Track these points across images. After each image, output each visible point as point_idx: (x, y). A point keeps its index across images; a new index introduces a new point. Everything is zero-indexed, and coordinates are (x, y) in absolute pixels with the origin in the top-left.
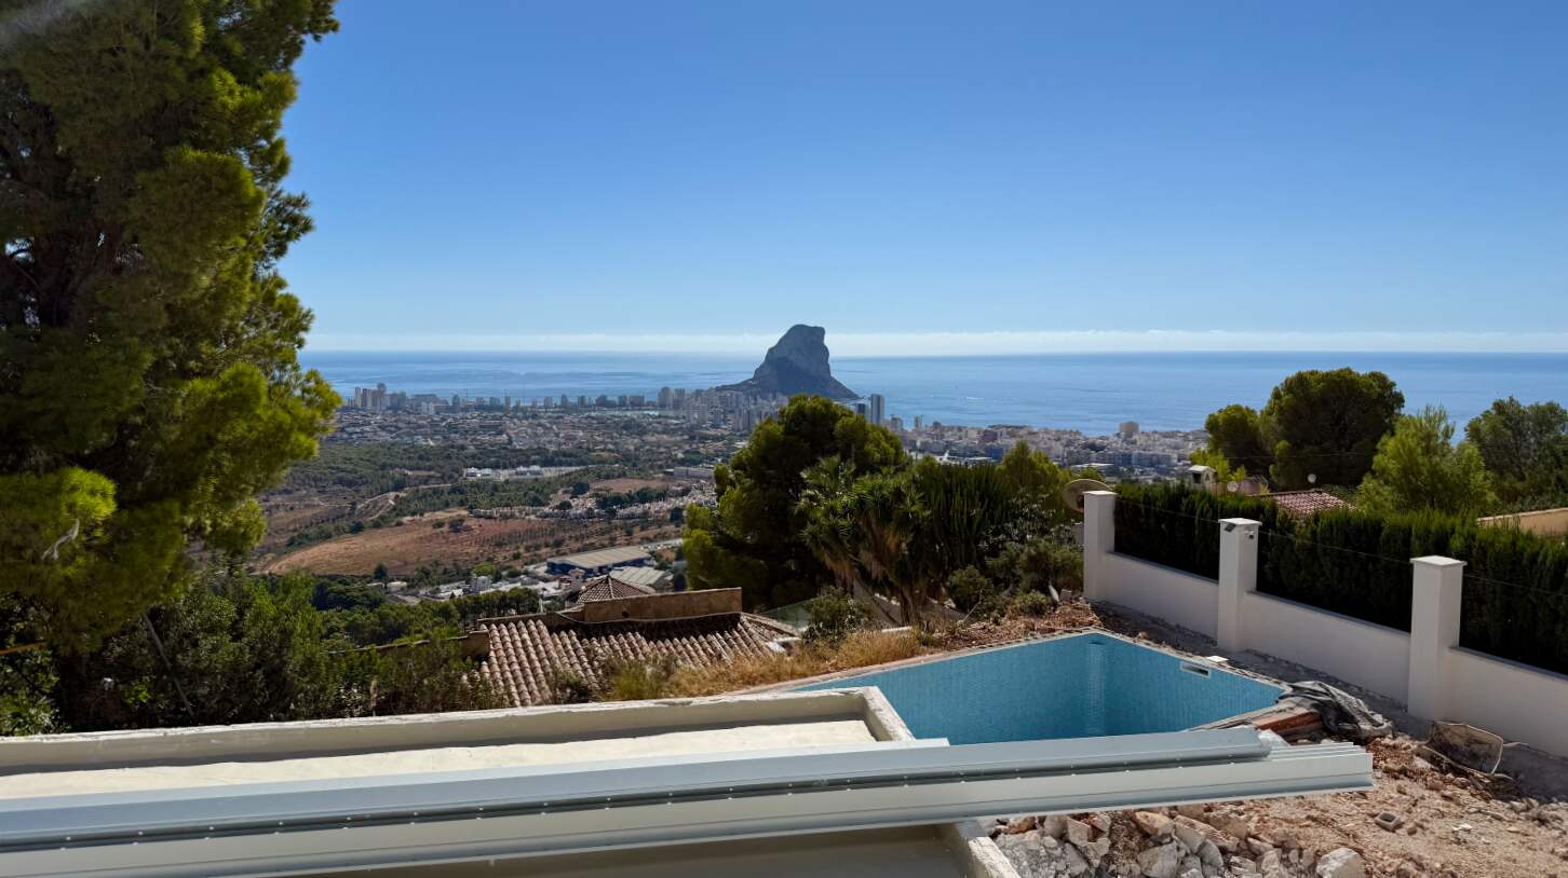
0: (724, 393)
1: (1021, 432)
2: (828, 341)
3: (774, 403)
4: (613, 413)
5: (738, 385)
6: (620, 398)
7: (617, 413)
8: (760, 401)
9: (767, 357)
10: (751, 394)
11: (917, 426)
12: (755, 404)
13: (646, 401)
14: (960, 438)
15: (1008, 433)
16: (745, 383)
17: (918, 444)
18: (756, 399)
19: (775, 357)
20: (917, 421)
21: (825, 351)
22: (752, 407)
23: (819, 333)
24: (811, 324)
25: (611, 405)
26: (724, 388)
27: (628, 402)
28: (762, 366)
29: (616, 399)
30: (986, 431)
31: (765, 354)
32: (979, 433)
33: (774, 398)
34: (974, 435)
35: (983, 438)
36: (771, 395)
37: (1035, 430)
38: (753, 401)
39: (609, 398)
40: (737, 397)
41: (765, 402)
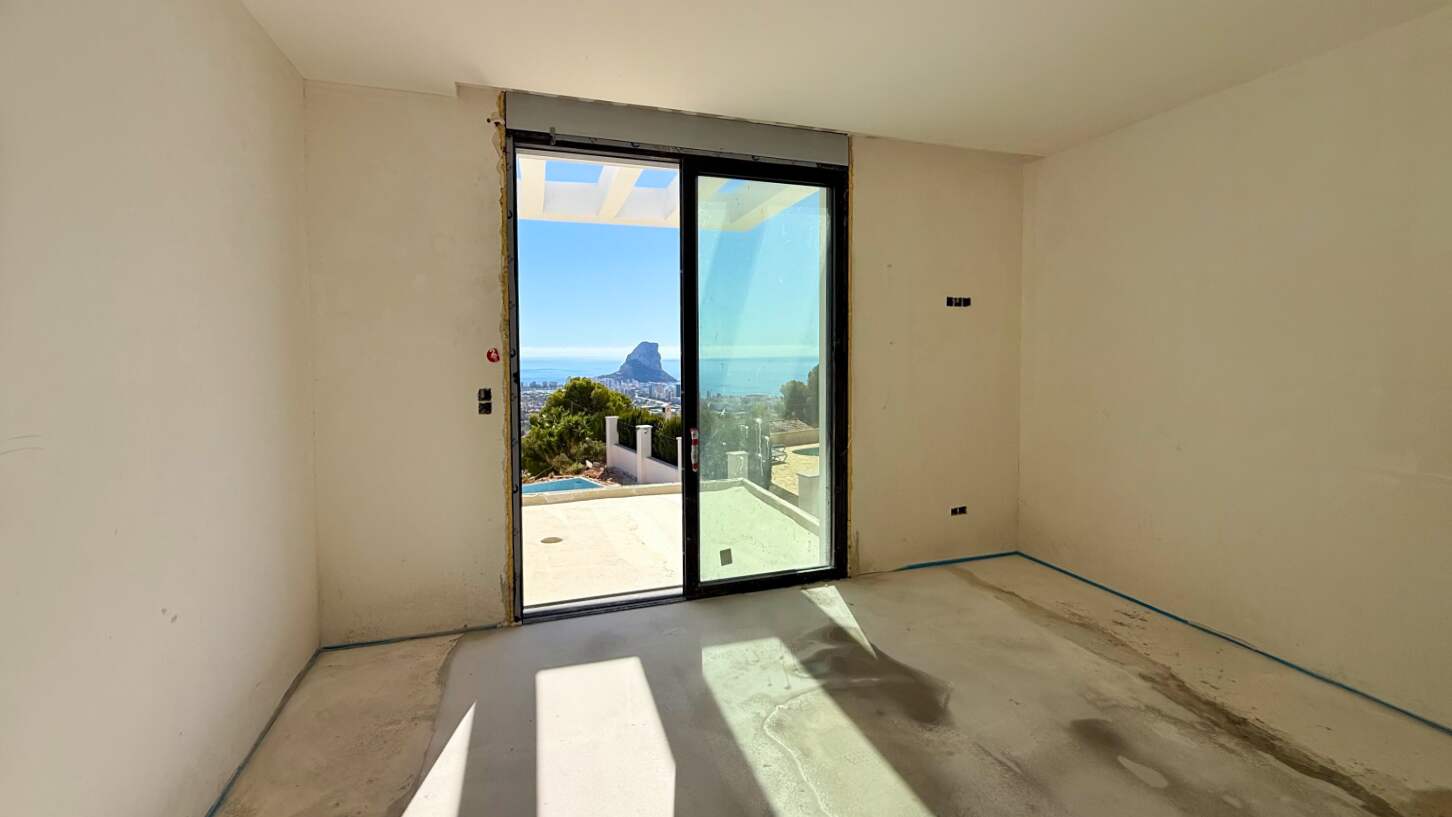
0: (603, 379)
2: (660, 350)
3: (630, 384)
5: (611, 375)
8: (622, 383)
10: (617, 379)
12: (620, 385)
14: (731, 402)
16: (614, 374)
17: (709, 405)
19: (631, 360)
21: (659, 356)
22: (618, 386)
23: (656, 345)
24: (651, 341)
25: (538, 387)
26: (603, 377)
28: (624, 364)
29: (541, 385)
30: (744, 399)
31: (625, 358)
32: (741, 399)
33: (631, 382)
34: (738, 400)
35: (743, 401)
36: (629, 380)
37: (770, 397)
38: (619, 383)
41: (626, 384)
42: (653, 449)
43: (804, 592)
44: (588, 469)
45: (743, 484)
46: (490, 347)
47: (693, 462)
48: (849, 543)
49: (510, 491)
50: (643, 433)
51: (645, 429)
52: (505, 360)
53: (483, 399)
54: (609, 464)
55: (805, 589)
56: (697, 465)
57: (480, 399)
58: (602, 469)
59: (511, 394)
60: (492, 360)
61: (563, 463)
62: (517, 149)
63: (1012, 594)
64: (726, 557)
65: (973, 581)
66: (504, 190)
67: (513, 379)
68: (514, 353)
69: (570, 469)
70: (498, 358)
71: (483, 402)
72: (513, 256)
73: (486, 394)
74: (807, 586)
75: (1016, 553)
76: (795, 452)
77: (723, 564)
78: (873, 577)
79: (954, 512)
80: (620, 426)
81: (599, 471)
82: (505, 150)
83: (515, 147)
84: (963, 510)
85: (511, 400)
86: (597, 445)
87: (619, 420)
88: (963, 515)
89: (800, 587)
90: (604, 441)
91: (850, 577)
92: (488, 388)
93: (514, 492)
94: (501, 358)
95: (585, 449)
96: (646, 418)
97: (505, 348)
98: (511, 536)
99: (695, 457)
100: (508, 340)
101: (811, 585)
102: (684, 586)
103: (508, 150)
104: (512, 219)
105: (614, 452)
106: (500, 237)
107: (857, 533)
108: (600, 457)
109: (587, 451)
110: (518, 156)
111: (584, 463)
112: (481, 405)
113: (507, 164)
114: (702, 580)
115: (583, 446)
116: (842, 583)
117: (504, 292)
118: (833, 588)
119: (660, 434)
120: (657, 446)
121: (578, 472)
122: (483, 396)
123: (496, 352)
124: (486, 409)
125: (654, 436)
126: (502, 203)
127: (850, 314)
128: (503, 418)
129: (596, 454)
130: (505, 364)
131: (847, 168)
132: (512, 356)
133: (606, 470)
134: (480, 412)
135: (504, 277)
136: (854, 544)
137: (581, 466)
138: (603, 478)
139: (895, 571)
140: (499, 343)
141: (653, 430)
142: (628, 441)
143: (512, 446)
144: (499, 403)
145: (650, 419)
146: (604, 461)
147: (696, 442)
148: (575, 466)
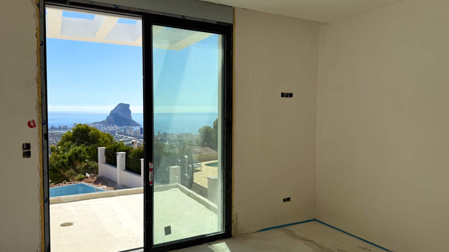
0: (96, 125)
1: (189, 135)
2: (130, 108)
3: (113, 128)
4: (56, 131)
5: (101, 122)
6: (59, 126)
7: (57, 131)
8: (108, 127)
9: (110, 113)
10: (105, 125)
11: (158, 134)
12: (106, 128)
13: (68, 127)
14: (172, 137)
15: (185, 135)
16: (103, 121)
17: (159, 139)
18: (107, 126)
19: (113, 114)
20: (159, 132)
21: (130, 111)
22: (105, 129)
23: (127, 106)
24: (125, 103)
26: (96, 123)
27: (62, 128)
28: (109, 116)
30: (179, 135)
31: (110, 112)
32: (177, 136)
33: (113, 126)
34: (175, 136)
35: (178, 137)
36: (112, 125)
37: (193, 134)
38: (106, 127)
39: (55, 127)
40: (100, 126)
41: (110, 127)
42: (126, 166)
43: (209, 246)
44: (87, 177)
45: (177, 186)
46: (30, 119)
47: (150, 180)
48: (232, 219)
49: (43, 201)
50: (120, 157)
51: (122, 154)
52: (39, 127)
53: (25, 149)
54: (100, 174)
55: (210, 245)
56: (152, 182)
57: (23, 149)
58: (96, 177)
59: (43, 146)
60: (31, 127)
61: (72, 174)
62: (46, 5)
63: (312, 241)
64: (168, 230)
65: (294, 236)
66: (38, 29)
67: (44, 137)
68: (45, 122)
69: (76, 178)
70: (35, 126)
71: (26, 151)
72: (43, 67)
73: (27, 146)
74: (210, 243)
75: (315, 220)
76: (207, 165)
77: (166, 235)
78: (245, 236)
79: (285, 200)
80: (107, 153)
81: (93, 179)
82: (38, 5)
83: (44, 4)
84: (289, 199)
85: (43, 149)
86: (92, 164)
87: (106, 149)
88: (289, 202)
89: (207, 244)
90: (97, 161)
91: (233, 237)
92: (28, 142)
93: (45, 202)
94: (37, 125)
95: (85, 166)
96: (122, 148)
97: (39, 119)
98: (43, 226)
99: (151, 178)
100: (41, 115)
101: (213, 242)
102: (144, 248)
103: (40, 6)
104: (43, 46)
105: (103, 167)
106: (36, 56)
107: (237, 213)
108: (94, 170)
109: (86, 167)
110: (46, 8)
111: (85, 175)
112: (24, 152)
113: (40, 14)
114: (154, 244)
115: (84, 165)
116: (229, 240)
117: (38, 87)
118: (224, 243)
119: (130, 156)
120: (129, 164)
121: (81, 180)
122: (25, 147)
123: (34, 122)
124: (27, 154)
125: (126, 158)
126: (36, 36)
127: (233, 101)
128: (38, 160)
129: (92, 169)
130: (39, 129)
131: (232, 25)
132: (43, 124)
133: (98, 178)
134: (24, 156)
135: (38, 78)
136: (235, 219)
137: (83, 176)
138: (96, 183)
139: (256, 232)
140: (35, 117)
141: (126, 155)
142: (111, 161)
143: (43, 175)
144: (35, 150)
145: (125, 149)
146: (97, 173)
147: (152, 170)
148: (80, 176)
